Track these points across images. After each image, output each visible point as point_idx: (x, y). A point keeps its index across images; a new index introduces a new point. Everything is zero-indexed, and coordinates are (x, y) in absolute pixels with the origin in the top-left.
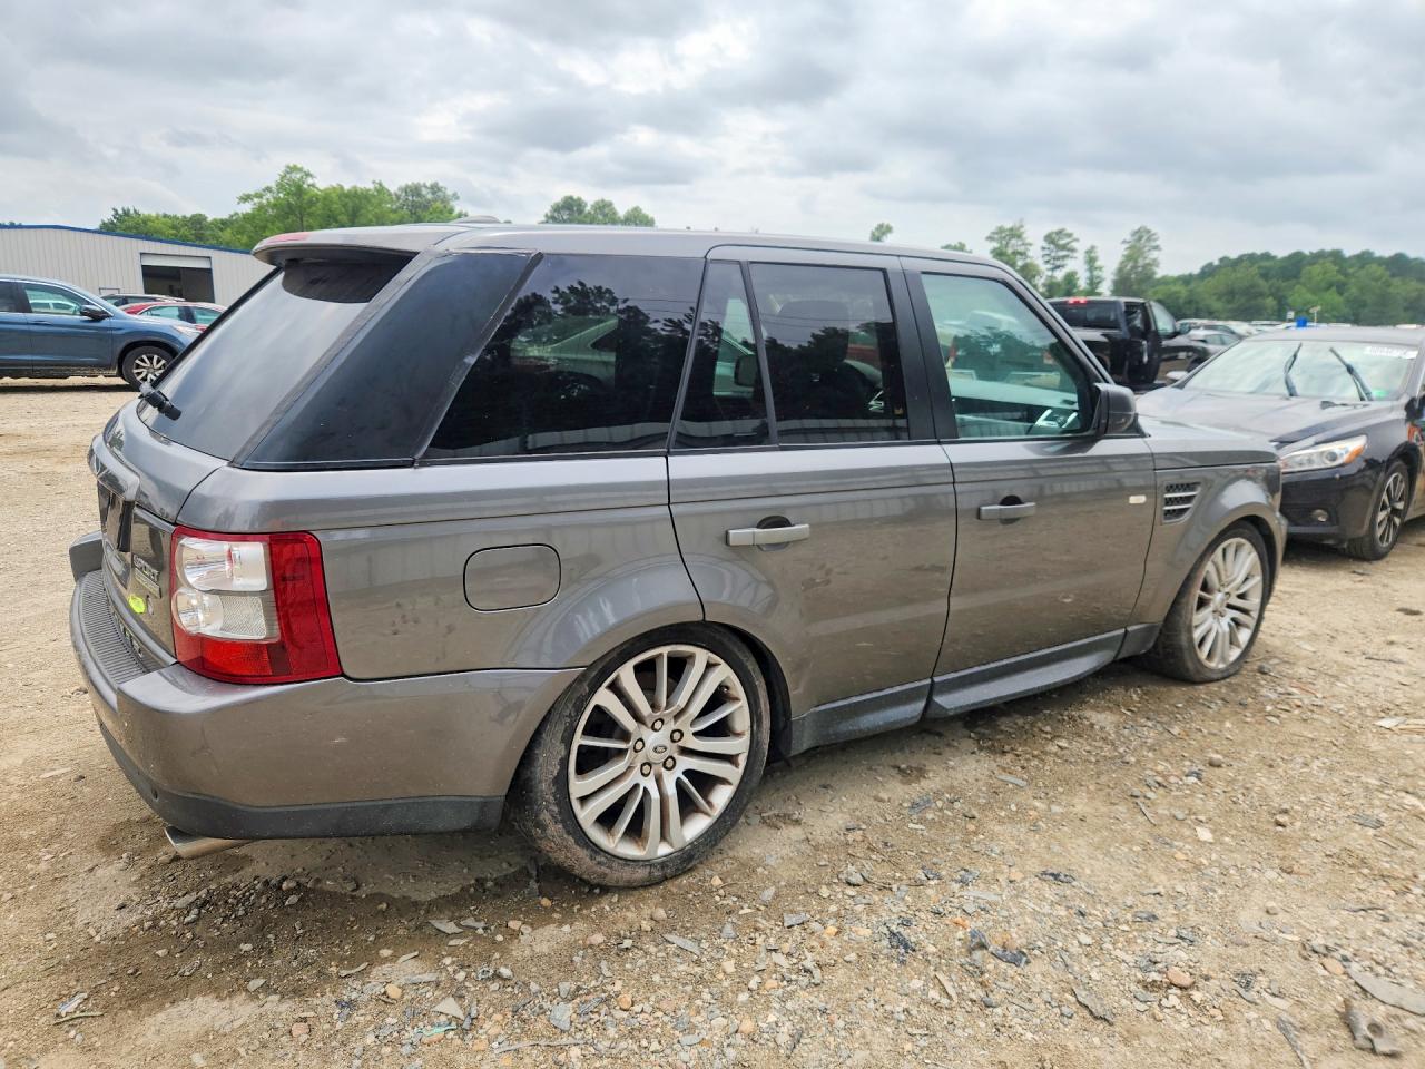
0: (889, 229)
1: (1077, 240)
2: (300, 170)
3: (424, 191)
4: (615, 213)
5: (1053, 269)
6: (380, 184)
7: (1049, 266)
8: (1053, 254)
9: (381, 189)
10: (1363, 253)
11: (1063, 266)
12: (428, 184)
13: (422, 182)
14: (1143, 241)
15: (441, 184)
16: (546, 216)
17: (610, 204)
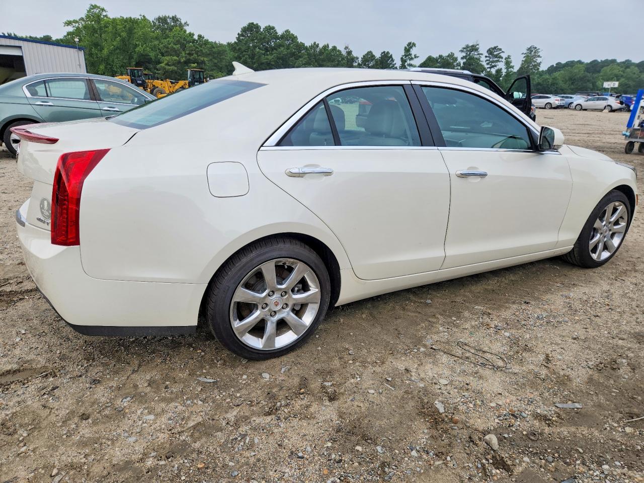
0: (414, 45)
1: (503, 52)
2: (99, 7)
3: (169, 21)
4: (276, 33)
5: (490, 68)
6: (144, 16)
7: (489, 66)
8: (491, 60)
9: (144, 19)
10: (626, 61)
11: (496, 66)
12: (171, 16)
13: (167, 16)
14: (532, 53)
15: (178, 17)
16: (238, 34)
17: (273, 28)
